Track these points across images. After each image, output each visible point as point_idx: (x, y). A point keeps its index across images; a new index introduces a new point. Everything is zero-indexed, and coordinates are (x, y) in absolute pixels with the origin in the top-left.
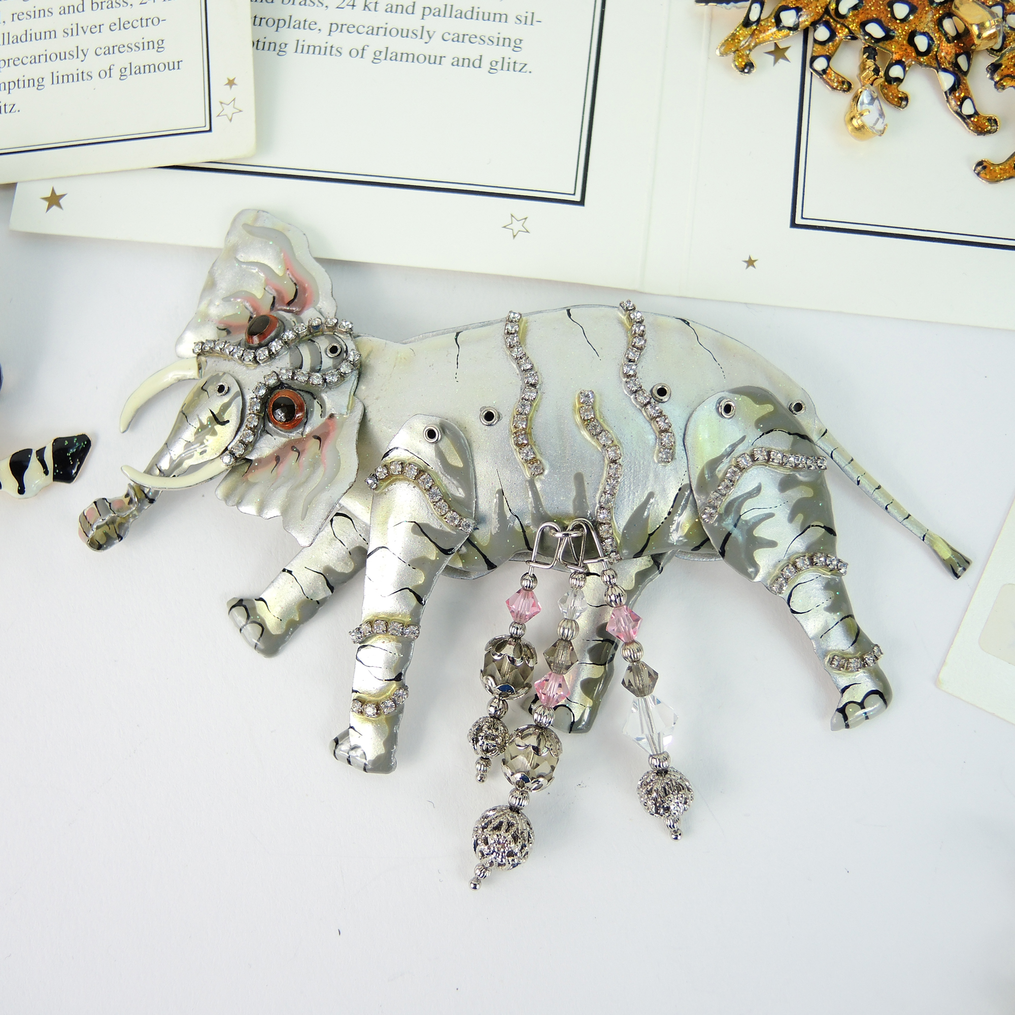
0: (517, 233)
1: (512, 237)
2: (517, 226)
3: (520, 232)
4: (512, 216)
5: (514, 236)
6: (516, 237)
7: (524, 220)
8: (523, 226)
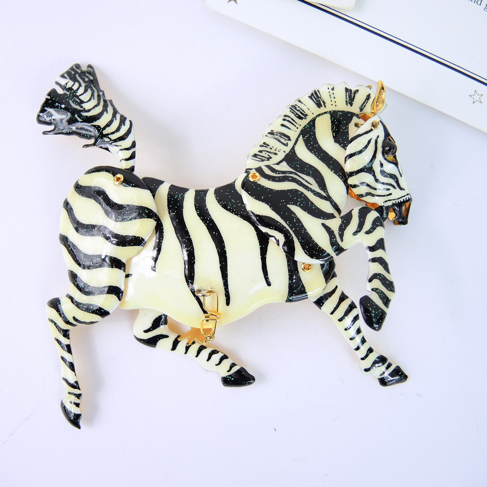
0: (476, 101)
1: (473, 103)
2: (476, 97)
3: (477, 101)
4: (476, 91)
5: (474, 103)
6: (475, 103)
7: (481, 96)
8: (479, 98)
